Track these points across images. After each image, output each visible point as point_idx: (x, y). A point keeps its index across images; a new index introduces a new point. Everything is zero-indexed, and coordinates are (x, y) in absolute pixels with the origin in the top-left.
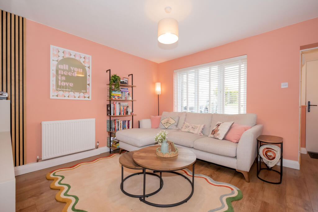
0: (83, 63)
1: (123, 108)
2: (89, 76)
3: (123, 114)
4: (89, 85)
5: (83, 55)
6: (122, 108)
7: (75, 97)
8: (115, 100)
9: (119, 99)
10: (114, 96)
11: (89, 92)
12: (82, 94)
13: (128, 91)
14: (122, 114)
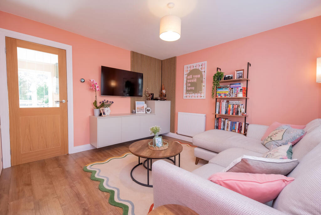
0: (200, 70)
1: (233, 107)
2: (204, 79)
3: (233, 114)
4: (204, 86)
5: (200, 63)
6: (231, 107)
7: (195, 97)
8: (221, 98)
9: (225, 97)
10: (220, 94)
11: (204, 92)
12: (199, 94)
13: (240, 87)
14: (231, 114)
